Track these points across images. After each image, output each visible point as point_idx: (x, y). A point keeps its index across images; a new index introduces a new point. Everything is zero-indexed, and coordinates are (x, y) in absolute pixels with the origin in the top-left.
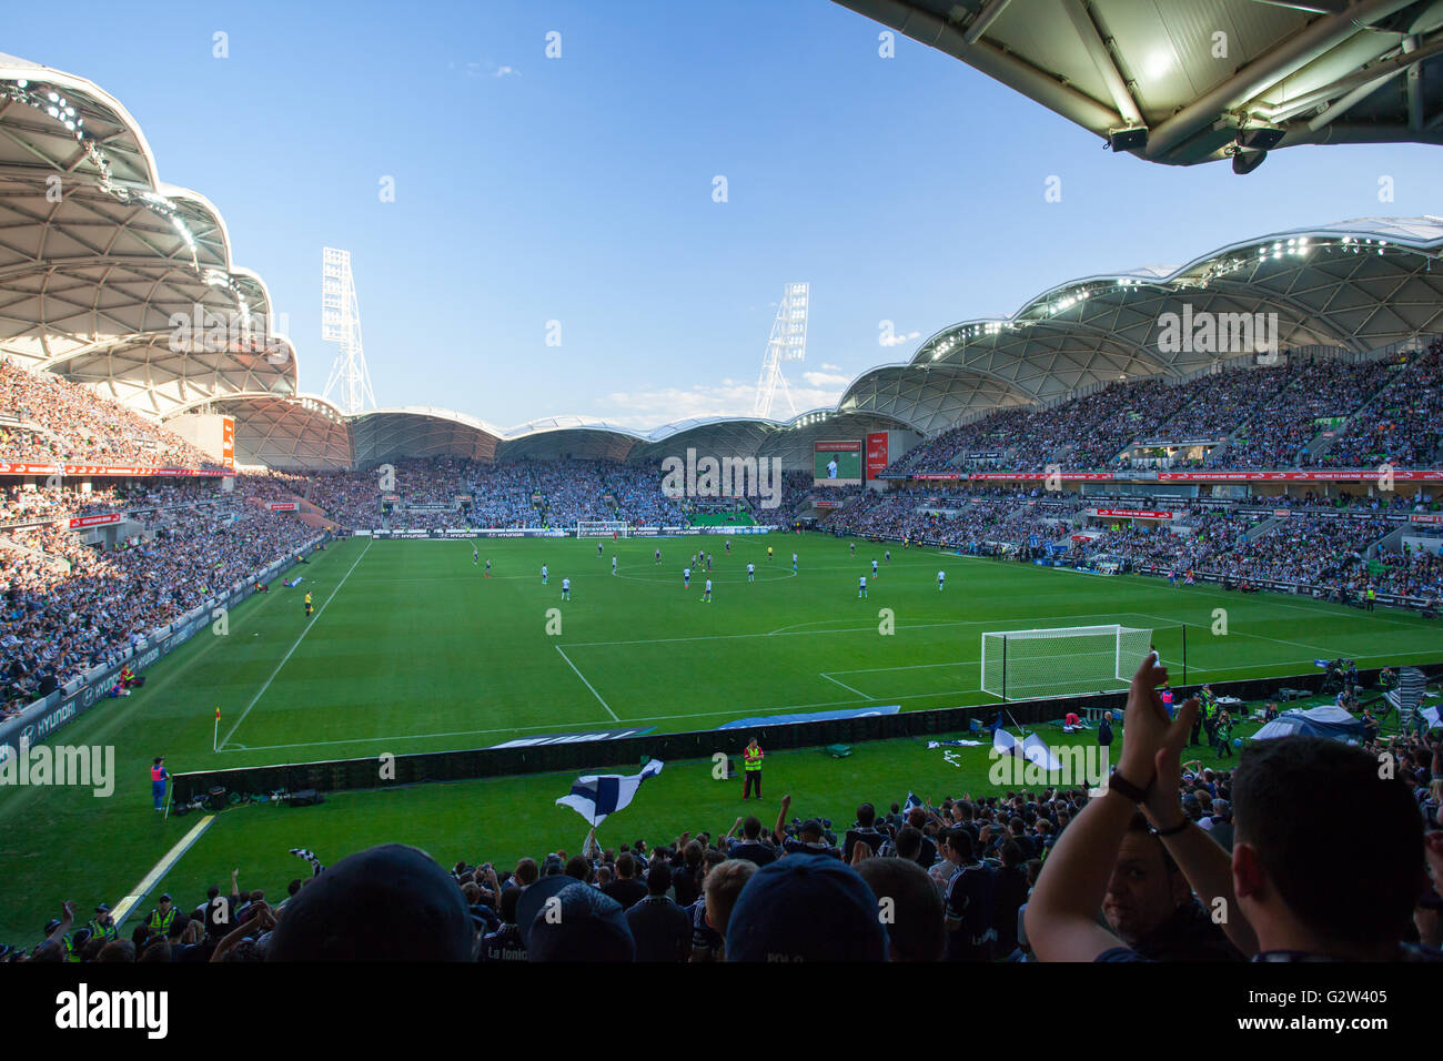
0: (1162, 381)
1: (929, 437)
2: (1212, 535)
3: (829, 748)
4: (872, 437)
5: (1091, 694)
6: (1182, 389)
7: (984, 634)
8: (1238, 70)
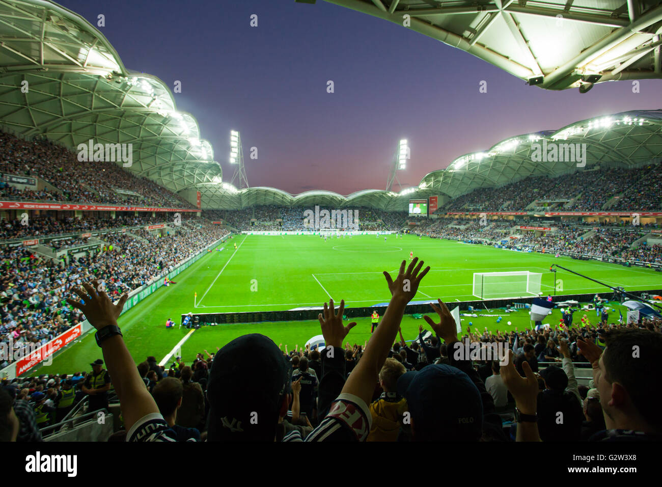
0: (547, 176)
1: (453, 198)
2: (567, 237)
3: (414, 315)
4: (431, 198)
5: (516, 298)
6: (556, 179)
7: (474, 274)
8: (582, 52)
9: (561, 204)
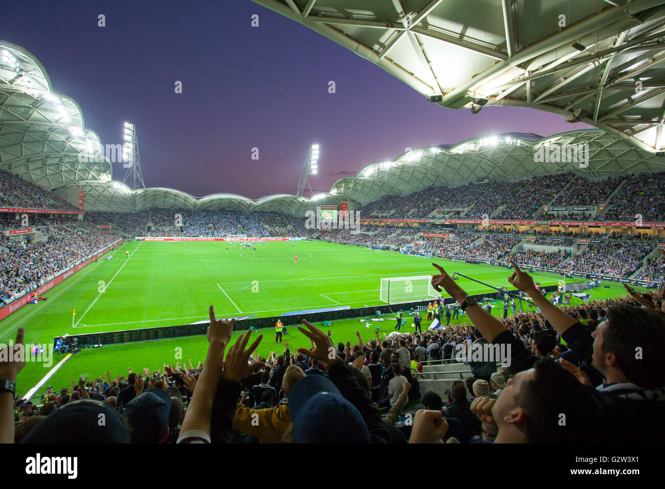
0: (447, 187)
1: (363, 205)
2: (463, 243)
3: (323, 323)
4: (342, 204)
5: (419, 301)
6: (454, 190)
7: (382, 279)
8: (473, 77)
9: (458, 213)
